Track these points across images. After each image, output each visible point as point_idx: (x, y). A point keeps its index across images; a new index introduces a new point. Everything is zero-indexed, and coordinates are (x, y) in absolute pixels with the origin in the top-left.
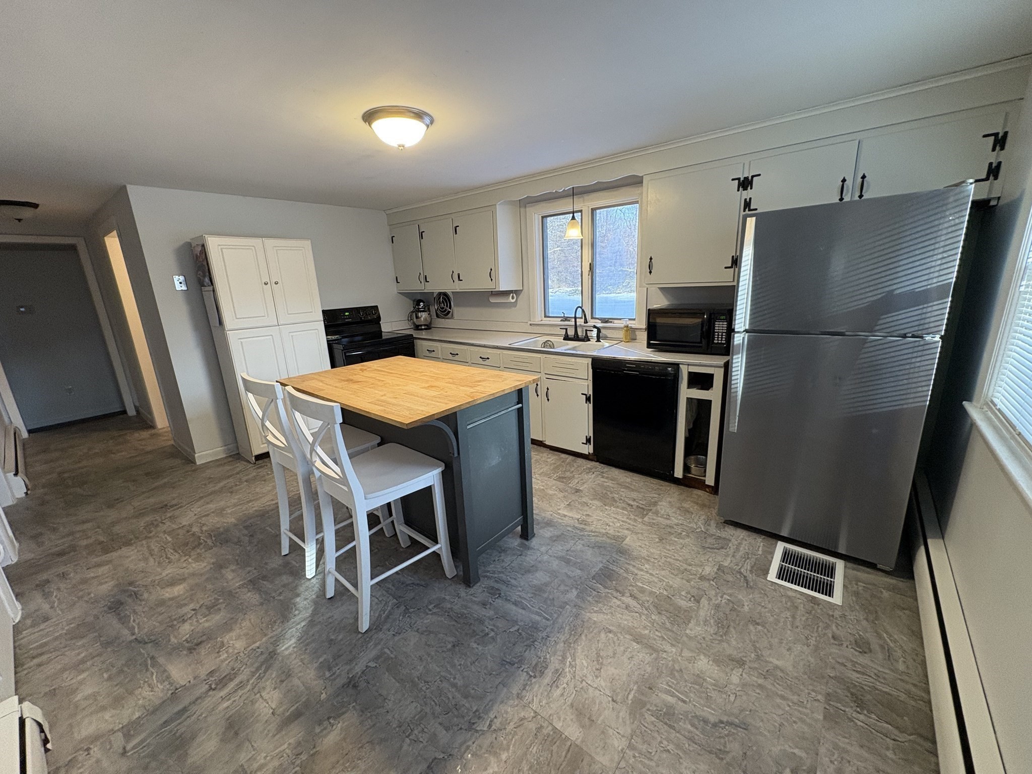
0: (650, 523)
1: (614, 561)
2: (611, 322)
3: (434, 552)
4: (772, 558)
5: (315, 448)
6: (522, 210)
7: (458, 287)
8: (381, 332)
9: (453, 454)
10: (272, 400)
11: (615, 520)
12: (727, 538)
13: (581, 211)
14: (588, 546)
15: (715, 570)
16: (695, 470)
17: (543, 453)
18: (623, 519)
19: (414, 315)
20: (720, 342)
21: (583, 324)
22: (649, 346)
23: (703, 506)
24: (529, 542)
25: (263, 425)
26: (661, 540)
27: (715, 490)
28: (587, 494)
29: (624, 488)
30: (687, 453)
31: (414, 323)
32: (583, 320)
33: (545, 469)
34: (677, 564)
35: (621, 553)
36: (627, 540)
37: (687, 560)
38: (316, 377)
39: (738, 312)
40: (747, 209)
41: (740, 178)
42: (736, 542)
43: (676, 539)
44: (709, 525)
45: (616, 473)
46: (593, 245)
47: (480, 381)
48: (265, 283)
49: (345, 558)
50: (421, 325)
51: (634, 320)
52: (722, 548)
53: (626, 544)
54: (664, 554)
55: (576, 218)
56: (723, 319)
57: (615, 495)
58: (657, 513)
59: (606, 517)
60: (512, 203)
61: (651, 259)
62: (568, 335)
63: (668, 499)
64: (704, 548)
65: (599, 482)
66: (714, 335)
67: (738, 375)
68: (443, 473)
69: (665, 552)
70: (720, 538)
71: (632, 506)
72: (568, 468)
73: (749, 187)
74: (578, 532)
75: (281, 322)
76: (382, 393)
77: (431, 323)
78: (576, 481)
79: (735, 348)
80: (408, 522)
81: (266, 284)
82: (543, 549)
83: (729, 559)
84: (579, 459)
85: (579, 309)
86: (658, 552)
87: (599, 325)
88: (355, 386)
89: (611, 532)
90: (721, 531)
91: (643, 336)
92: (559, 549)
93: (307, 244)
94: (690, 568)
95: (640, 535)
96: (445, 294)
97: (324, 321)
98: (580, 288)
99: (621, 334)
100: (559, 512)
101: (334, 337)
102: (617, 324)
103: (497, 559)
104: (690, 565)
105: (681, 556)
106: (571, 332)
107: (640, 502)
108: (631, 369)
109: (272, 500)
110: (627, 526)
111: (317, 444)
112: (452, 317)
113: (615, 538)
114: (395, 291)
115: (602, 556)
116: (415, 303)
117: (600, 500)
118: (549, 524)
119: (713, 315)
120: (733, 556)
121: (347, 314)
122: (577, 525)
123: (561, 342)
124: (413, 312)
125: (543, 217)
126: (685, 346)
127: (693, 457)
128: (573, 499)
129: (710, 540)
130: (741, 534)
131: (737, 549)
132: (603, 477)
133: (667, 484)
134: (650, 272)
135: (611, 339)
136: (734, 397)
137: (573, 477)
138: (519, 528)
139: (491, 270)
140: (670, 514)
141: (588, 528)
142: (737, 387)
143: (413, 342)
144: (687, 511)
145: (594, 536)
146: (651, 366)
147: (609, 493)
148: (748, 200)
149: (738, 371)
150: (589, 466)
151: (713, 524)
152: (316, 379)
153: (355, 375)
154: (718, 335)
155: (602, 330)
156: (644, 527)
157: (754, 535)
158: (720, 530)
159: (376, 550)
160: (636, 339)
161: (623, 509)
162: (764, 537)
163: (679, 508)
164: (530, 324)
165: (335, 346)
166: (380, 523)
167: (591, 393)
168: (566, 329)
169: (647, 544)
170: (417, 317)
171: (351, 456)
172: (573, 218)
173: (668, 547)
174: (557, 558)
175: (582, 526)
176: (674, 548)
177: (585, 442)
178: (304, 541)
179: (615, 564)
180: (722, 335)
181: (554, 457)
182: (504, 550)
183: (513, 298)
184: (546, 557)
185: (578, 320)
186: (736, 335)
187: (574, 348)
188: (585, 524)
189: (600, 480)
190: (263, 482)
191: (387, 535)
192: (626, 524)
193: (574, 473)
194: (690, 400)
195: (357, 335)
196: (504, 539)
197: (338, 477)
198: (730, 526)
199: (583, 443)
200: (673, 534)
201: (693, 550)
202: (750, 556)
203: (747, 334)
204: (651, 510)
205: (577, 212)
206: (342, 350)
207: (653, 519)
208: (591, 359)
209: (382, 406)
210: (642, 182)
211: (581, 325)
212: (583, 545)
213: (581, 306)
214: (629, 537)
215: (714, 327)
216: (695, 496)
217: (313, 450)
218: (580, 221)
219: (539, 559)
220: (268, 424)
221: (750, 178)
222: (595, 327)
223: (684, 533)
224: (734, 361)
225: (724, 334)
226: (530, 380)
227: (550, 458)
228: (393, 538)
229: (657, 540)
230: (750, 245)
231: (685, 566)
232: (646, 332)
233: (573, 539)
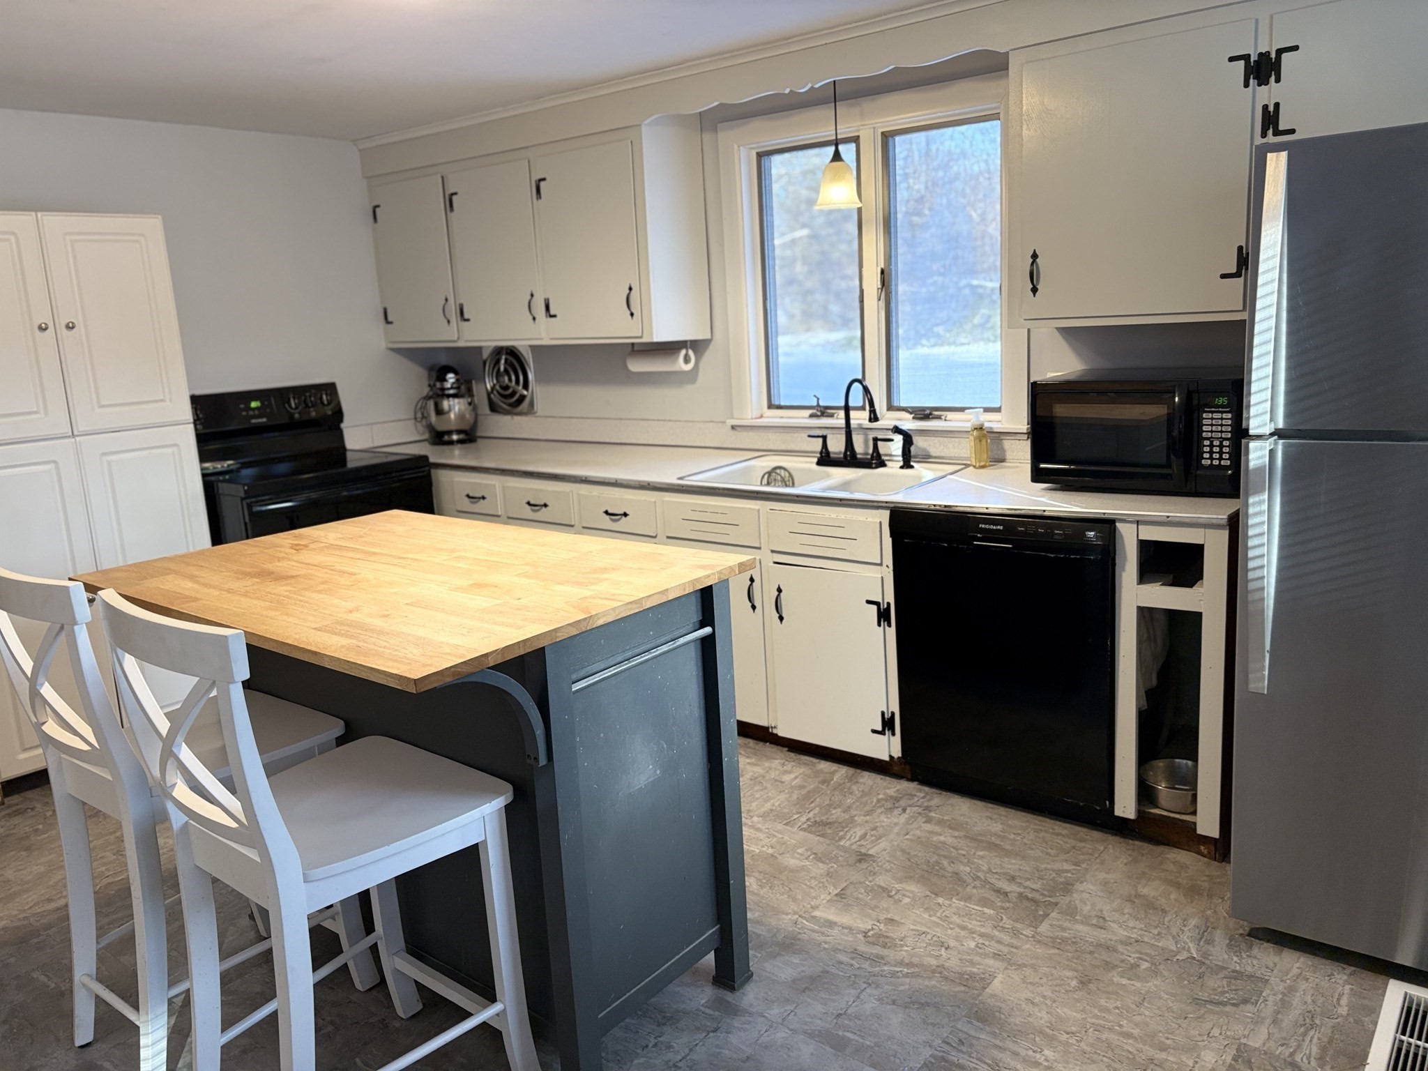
0: (1054, 939)
1: (961, 1042)
2: (939, 418)
3: (484, 1025)
4: (1375, 1024)
5: (174, 750)
6: (707, 137)
7: (546, 333)
8: (344, 449)
9: (536, 759)
10: (62, 628)
11: (963, 933)
12: (1258, 974)
13: (856, 140)
14: (894, 1002)
15: (1229, 1059)
16: (1167, 796)
17: (769, 758)
18: (983, 930)
19: (431, 404)
20: (1216, 462)
21: (866, 423)
22: (1038, 476)
23: (1193, 892)
24: (738, 994)
25: (35, 695)
26: (1084, 982)
27: (1220, 848)
28: (887, 866)
29: (983, 849)
30: (1147, 752)
31: (431, 428)
32: (866, 414)
33: (778, 800)
34: (1130, 1045)
35: (980, 1019)
36: (996, 985)
37: (1153, 1036)
38: (172, 566)
39: (1254, 388)
40: (1270, 132)
41: (1249, 55)
42: (1281, 987)
43: (1124, 981)
44: (1208, 942)
45: (963, 809)
46: (888, 224)
47: (604, 570)
48: (40, 328)
49: (245, 1052)
50: (450, 433)
51: (998, 410)
52: (1245, 1001)
53: (993, 996)
54: (1094, 1021)
55: (843, 156)
56: (1223, 406)
57: (962, 868)
58: (1071, 912)
59: (938, 925)
60: (681, 120)
61: (1035, 256)
62: (828, 453)
63: (1102, 875)
64: (1197, 1002)
65: (918, 832)
66: (1200, 446)
67: (1263, 545)
68: (510, 811)
69: (1096, 1017)
70: (1237, 975)
71: (1006, 894)
72: (837, 798)
73: (1273, 78)
74: (866, 965)
75: (81, 426)
76: (350, 605)
77: (475, 425)
78: (859, 833)
79: (1252, 477)
80: (417, 948)
81: (42, 329)
82: (775, 1012)
83: (1264, 1031)
84: (866, 774)
85: (856, 385)
86: (1079, 1016)
87: (908, 424)
88: (281, 589)
89: (953, 963)
90: (1241, 958)
91: (1020, 452)
92: (816, 1010)
93: (153, 226)
94: (1163, 1055)
95: (1028, 971)
96: (513, 355)
97: (195, 425)
98: (859, 333)
99: (965, 448)
100: (816, 913)
101: (220, 466)
102: (954, 421)
103: (653, 1041)
104: (1163, 1048)
105: (1137, 1025)
106: (837, 446)
107: (1028, 883)
108: (990, 536)
109: (50, 900)
110: (994, 947)
111: (180, 738)
112: (531, 410)
113: (966, 980)
114: (383, 345)
115: (930, 1027)
116: (434, 374)
117: (922, 880)
118: (789, 945)
119: (1195, 396)
120: (1275, 1022)
121: (254, 404)
122: (862, 948)
123: (810, 471)
124: (428, 398)
125: (760, 156)
126: (1131, 476)
127: (1161, 764)
128: (853, 879)
129: (1213, 982)
130: (1294, 963)
131: (1285, 1004)
132: (929, 821)
133: (1096, 834)
134: (1034, 290)
135: (940, 460)
136: (1254, 601)
137: (852, 818)
138: (710, 958)
139: (630, 289)
140: (1106, 914)
141: (891, 954)
142: (1263, 578)
143: (429, 475)
144: (1150, 906)
145: (907, 975)
146: (1042, 526)
147: (945, 862)
148: (1271, 109)
149: (1262, 534)
150: (891, 792)
151: (1219, 937)
152: (176, 572)
153: (279, 559)
154: (1211, 446)
155: (916, 439)
156: (1039, 950)
157: (1327, 966)
158: (1238, 953)
159: (330, 1028)
160: (1003, 460)
161: (984, 902)
162: (1353, 968)
163: (1130, 900)
164: (733, 427)
165: (223, 488)
166: (341, 951)
167: (890, 598)
168: (824, 438)
169: (1049, 994)
170: (439, 412)
171: (271, 770)
172: (837, 157)
173: (1103, 1002)
174: (811, 1035)
175: (877, 950)
176: (1119, 1004)
177: (879, 728)
178: (136, 1007)
179: (964, 1049)
180: (1221, 446)
181: (802, 770)
182: (671, 1018)
183: (687, 360)
184: (781, 1035)
185: (853, 414)
186: (1253, 445)
187: (845, 486)
188: (884, 946)
189: (922, 828)
190: (24, 853)
191: (359, 986)
192: (993, 943)
193: (853, 812)
194: (1146, 614)
195: (281, 460)
196: (671, 987)
197: (234, 825)
198: (1266, 945)
199: (874, 731)
200: (1115, 967)
201: (1169, 1009)
202: (1318, 1022)
203: (1281, 442)
204: (1056, 904)
205: (847, 141)
206: (243, 499)
207: (1064, 929)
208: (888, 512)
209: (352, 637)
210: (1005, 67)
211: (861, 428)
212: (880, 1000)
213: (860, 377)
214: (1000, 977)
215: (1200, 425)
216: (1171, 867)
217: (168, 754)
218: (854, 165)
219: (764, 1039)
220: (47, 691)
221: (1273, 55)
222: (897, 430)
223: (1145, 965)
224: (1251, 511)
225: (1226, 443)
226: (732, 564)
227: (790, 772)
228: (374, 992)
229: (1074, 983)
230: (1279, 221)
231: (1151, 1052)
232: (1029, 442)
233: (853, 985)
